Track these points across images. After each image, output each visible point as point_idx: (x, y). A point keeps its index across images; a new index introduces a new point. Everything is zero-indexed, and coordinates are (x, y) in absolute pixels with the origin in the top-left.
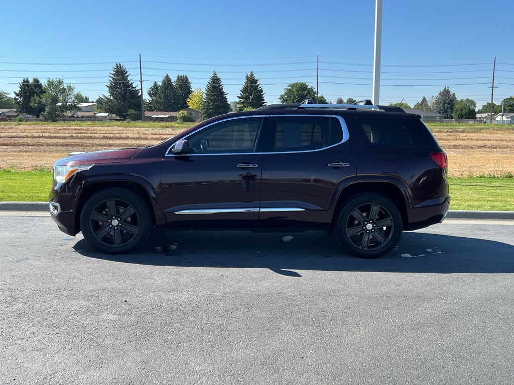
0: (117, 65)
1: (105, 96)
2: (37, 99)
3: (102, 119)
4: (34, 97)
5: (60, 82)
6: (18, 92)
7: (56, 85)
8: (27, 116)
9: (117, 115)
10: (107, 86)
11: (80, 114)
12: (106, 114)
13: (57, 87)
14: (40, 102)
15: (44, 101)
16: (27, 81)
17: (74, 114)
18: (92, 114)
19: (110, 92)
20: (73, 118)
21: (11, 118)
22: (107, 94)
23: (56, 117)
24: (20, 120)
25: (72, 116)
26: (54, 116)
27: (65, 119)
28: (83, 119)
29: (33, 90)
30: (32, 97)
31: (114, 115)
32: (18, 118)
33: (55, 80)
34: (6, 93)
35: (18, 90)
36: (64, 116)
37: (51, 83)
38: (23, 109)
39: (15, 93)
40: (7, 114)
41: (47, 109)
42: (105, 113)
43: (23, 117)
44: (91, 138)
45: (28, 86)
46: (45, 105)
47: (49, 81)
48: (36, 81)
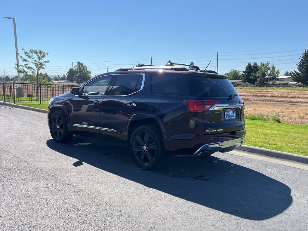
0: (305, 51)
1: (295, 71)
2: (254, 74)
3: (290, 86)
4: (252, 73)
5: (268, 64)
6: (244, 71)
7: (265, 66)
8: (248, 83)
9: (302, 83)
10: (297, 65)
11: (278, 82)
12: (295, 83)
13: (266, 67)
14: (255, 76)
15: (257, 75)
16: (250, 64)
17: (274, 83)
18: (286, 82)
19: (299, 69)
20: (273, 85)
21: (239, 85)
22: (297, 70)
23: (263, 84)
24: (243, 86)
25: (272, 84)
26: (262, 84)
27: (268, 85)
28: (279, 85)
29: (252, 69)
30: (251, 73)
31: (300, 83)
32: (242, 85)
33: (265, 63)
34: (240, 72)
35: (244, 70)
36: (267, 84)
37: (262, 65)
38: (246, 80)
39: (243, 71)
40: (237, 83)
41: (258, 80)
42: (293, 81)
43: (246, 84)
44: (264, 96)
45: (250, 67)
46: (257, 78)
47: (262, 63)
48: (255, 64)
